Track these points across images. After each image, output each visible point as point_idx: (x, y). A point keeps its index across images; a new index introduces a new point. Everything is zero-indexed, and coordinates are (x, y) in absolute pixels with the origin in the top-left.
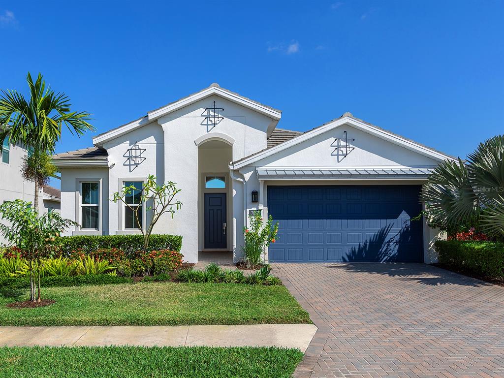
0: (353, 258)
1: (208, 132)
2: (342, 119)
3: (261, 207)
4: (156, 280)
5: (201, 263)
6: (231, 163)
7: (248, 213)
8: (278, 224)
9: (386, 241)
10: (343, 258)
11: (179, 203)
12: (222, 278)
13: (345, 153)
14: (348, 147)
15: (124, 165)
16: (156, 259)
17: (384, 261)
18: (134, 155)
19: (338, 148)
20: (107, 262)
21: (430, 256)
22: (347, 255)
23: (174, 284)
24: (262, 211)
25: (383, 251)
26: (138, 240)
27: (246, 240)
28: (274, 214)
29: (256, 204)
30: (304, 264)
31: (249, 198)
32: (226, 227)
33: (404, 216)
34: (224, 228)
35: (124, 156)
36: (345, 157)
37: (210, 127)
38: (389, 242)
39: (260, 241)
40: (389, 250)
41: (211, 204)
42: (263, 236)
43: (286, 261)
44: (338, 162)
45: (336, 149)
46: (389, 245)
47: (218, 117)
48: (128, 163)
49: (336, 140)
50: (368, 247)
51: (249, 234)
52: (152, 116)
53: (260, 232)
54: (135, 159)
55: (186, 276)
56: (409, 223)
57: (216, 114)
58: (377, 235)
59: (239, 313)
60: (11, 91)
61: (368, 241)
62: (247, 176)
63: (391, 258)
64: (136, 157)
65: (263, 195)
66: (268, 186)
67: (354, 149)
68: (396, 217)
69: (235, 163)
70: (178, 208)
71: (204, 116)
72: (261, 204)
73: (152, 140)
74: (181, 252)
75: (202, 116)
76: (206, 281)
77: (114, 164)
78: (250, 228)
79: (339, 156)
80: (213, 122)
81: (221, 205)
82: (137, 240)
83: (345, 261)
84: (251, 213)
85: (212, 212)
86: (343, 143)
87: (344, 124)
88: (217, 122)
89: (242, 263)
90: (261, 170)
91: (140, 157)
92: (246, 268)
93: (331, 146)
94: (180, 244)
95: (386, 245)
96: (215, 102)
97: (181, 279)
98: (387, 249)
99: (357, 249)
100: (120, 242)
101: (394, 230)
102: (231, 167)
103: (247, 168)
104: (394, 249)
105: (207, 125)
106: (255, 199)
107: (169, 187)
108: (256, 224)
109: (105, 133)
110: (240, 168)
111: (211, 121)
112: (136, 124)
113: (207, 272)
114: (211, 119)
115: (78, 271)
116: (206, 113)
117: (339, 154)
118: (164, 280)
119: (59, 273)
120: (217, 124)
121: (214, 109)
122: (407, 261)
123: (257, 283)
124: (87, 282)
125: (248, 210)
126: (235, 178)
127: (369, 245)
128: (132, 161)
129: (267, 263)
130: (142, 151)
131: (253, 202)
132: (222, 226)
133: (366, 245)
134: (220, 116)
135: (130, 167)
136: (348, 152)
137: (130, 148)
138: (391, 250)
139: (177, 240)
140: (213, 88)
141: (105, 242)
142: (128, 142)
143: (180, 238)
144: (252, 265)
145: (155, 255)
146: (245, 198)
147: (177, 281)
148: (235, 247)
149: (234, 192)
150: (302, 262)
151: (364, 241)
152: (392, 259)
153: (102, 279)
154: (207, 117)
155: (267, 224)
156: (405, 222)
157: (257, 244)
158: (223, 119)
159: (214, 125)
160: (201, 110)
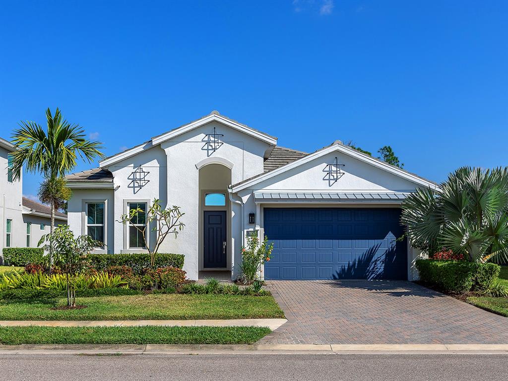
0: (343, 276)
1: (208, 156)
2: (333, 146)
3: (258, 228)
4: (164, 293)
5: (201, 280)
6: (230, 186)
7: (245, 233)
8: (273, 244)
9: (373, 259)
10: (334, 276)
11: (181, 224)
12: (221, 291)
13: (335, 177)
14: (338, 172)
15: (128, 187)
16: (162, 275)
17: (371, 279)
18: (138, 177)
19: (330, 173)
20: (120, 277)
21: (413, 274)
22: (337, 272)
23: (180, 295)
24: (259, 232)
25: (371, 269)
26: (144, 258)
27: (243, 258)
28: (270, 234)
29: (253, 225)
30: (297, 281)
31: (246, 219)
32: (226, 247)
33: (390, 237)
34: (224, 247)
35: (128, 179)
36: (336, 181)
37: (210, 152)
38: (376, 261)
39: (256, 260)
40: (376, 269)
41: (210, 222)
42: (259, 255)
43: (281, 279)
44: (330, 186)
45: (328, 174)
46: (376, 264)
47: (218, 143)
48: (132, 185)
49: (327, 165)
50: (356, 265)
51: (246, 253)
52: (155, 142)
53: (256, 251)
54: (139, 182)
55: (189, 289)
56: (395, 243)
57: (216, 140)
58: (366, 254)
59: (232, 312)
60: (30, 122)
61: (357, 260)
62: (245, 199)
63: (378, 275)
64: (140, 180)
65: (259, 217)
66: (264, 208)
67: (344, 174)
68: (383, 238)
69: (234, 186)
70: (180, 229)
71: (204, 141)
72: (258, 225)
73: (155, 163)
74: (183, 270)
75: (203, 141)
76: (207, 293)
77: (119, 186)
78: (247, 248)
79: (331, 181)
80: (213, 147)
81: (221, 223)
82: (142, 258)
83: (335, 278)
84: (248, 234)
85: (211, 230)
86: (334, 168)
87: (335, 151)
88: (217, 147)
89: (240, 280)
90: (258, 194)
91: (143, 179)
92: (243, 284)
93: (323, 171)
94: (182, 263)
95: (374, 264)
96: (215, 128)
97: (185, 292)
98: (374, 267)
99: (346, 268)
100: (127, 260)
101: (380, 250)
102: (230, 191)
103: (245, 191)
104: (380, 268)
105: (208, 150)
106: (252, 221)
107: (174, 211)
108: (252, 244)
109: (111, 157)
110: (238, 191)
111: (212, 146)
112: (140, 149)
113: (207, 286)
114: (211, 144)
115: (95, 285)
116: (206, 139)
117: (330, 178)
118: (171, 292)
119: (79, 286)
120: (217, 149)
121: (214, 135)
122: (391, 279)
123: (250, 294)
124: (106, 294)
125: (245, 231)
126: (233, 200)
127: (358, 264)
128: (136, 183)
129: (263, 279)
130: (146, 174)
131: (250, 223)
132: (222, 245)
133: (355, 264)
134: (220, 141)
135: (134, 189)
136: (339, 177)
137: (134, 170)
138: (377, 268)
139: (179, 259)
140: (213, 115)
141: (112, 260)
142: (132, 165)
143: (183, 256)
144: (248, 282)
145: (161, 272)
146: (243, 219)
147: (182, 293)
148: (233, 265)
149: (233, 214)
150: (296, 280)
151: (353, 260)
152: (379, 277)
153: (117, 291)
154: (208, 143)
155: (263, 244)
156: (391, 243)
157: (253, 263)
158: (223, 144)
159: (215, 150)
160: (202, 136)
